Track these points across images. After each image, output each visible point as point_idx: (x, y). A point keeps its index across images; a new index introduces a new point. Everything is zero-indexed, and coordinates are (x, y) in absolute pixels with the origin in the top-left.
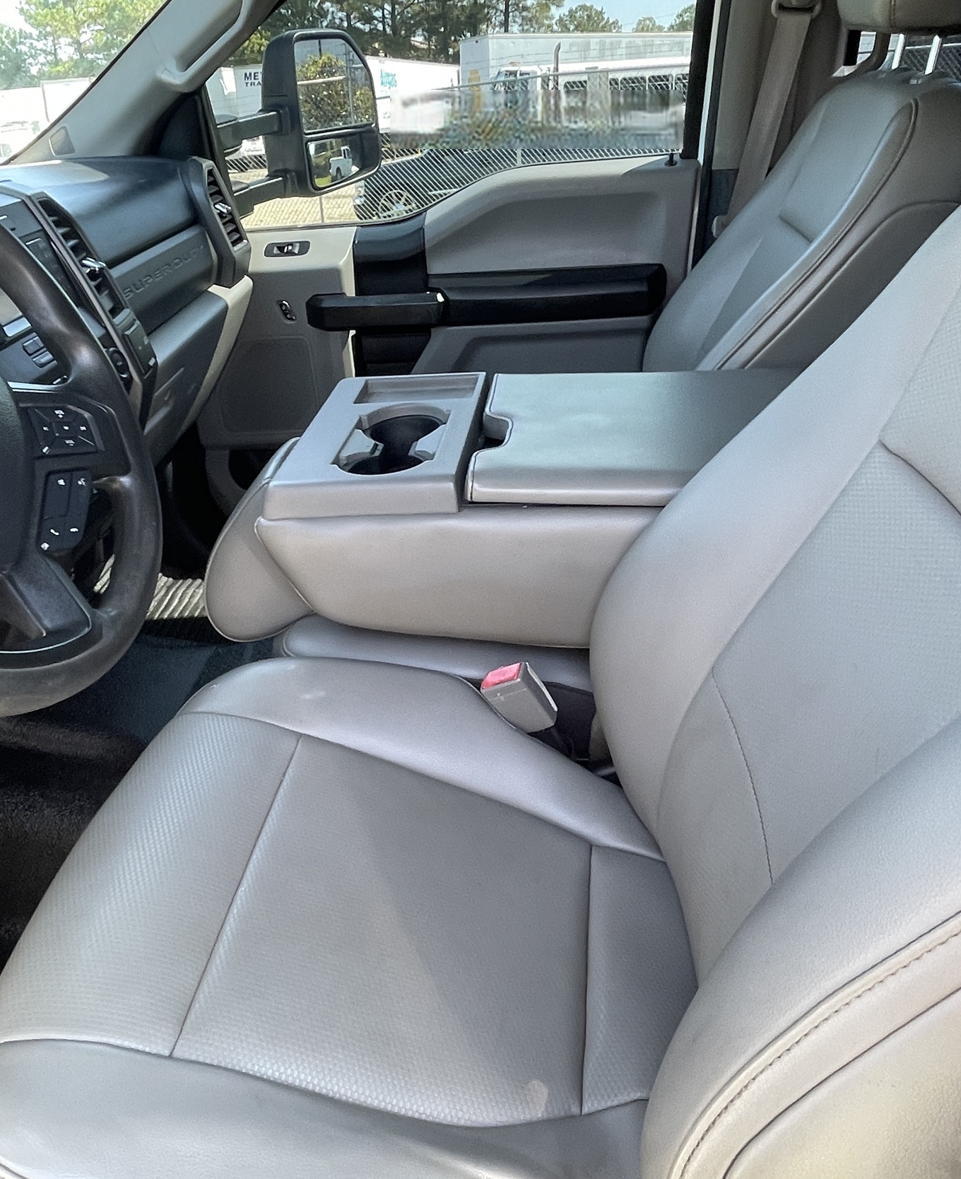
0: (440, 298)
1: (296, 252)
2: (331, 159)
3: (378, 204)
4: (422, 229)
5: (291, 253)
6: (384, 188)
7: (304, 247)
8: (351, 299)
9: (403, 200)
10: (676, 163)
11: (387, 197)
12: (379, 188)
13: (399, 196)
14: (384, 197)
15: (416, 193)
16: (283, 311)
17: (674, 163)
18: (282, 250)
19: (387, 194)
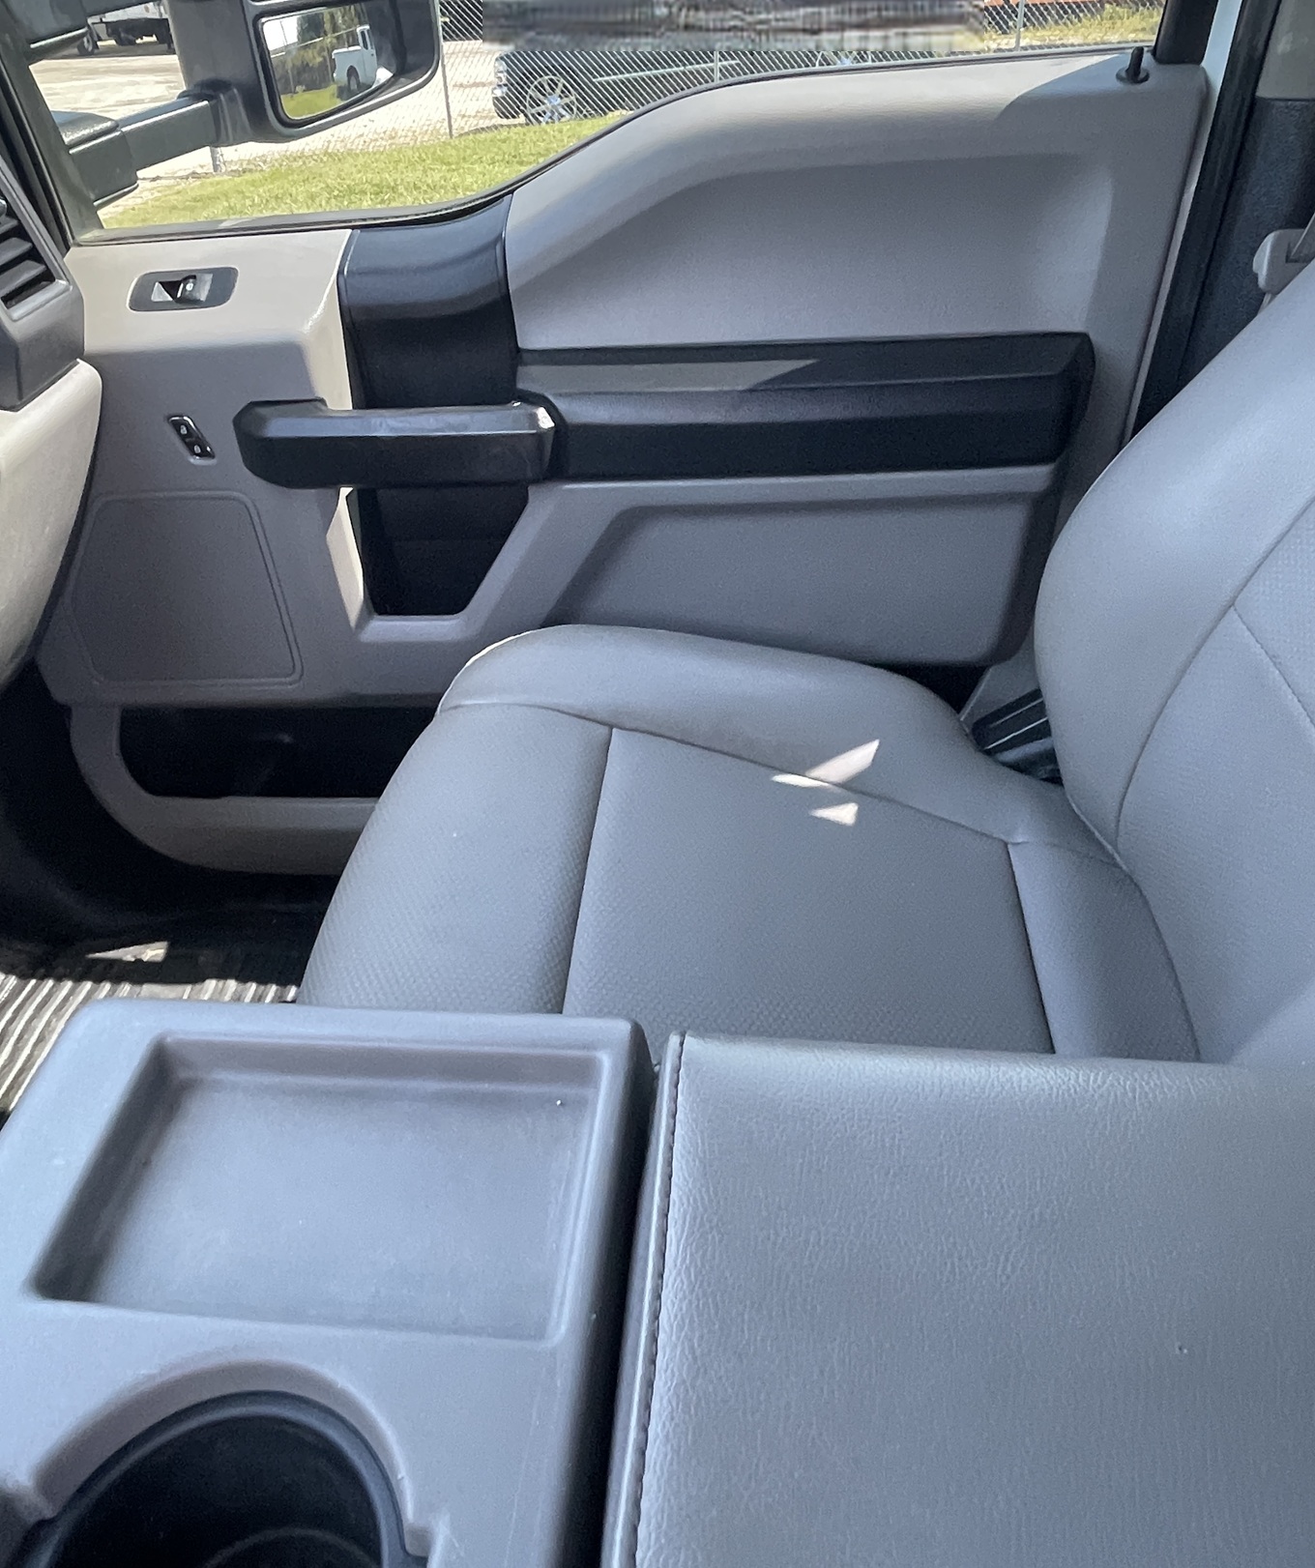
0: (546, 421)
1: (203, 298)
2: (335, 51)
3: (524, 98)
4: (500, 240)
5: (188, 302)
6: (531, 73)
7: (223, 283)
8: (342, 417)
9: (558, 91)
10: (1146, 79)
11: (536, 87)
12: (524, 74)
13: (553, 87)
14: (532, 87)
15: (575, 80)
16: (183, 438)
17: (1142, 75)
18: (177, 289)
19: (536, 83)
